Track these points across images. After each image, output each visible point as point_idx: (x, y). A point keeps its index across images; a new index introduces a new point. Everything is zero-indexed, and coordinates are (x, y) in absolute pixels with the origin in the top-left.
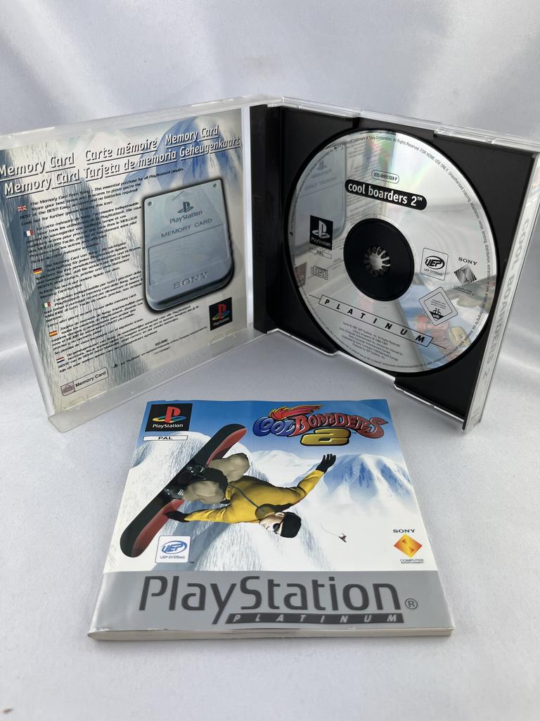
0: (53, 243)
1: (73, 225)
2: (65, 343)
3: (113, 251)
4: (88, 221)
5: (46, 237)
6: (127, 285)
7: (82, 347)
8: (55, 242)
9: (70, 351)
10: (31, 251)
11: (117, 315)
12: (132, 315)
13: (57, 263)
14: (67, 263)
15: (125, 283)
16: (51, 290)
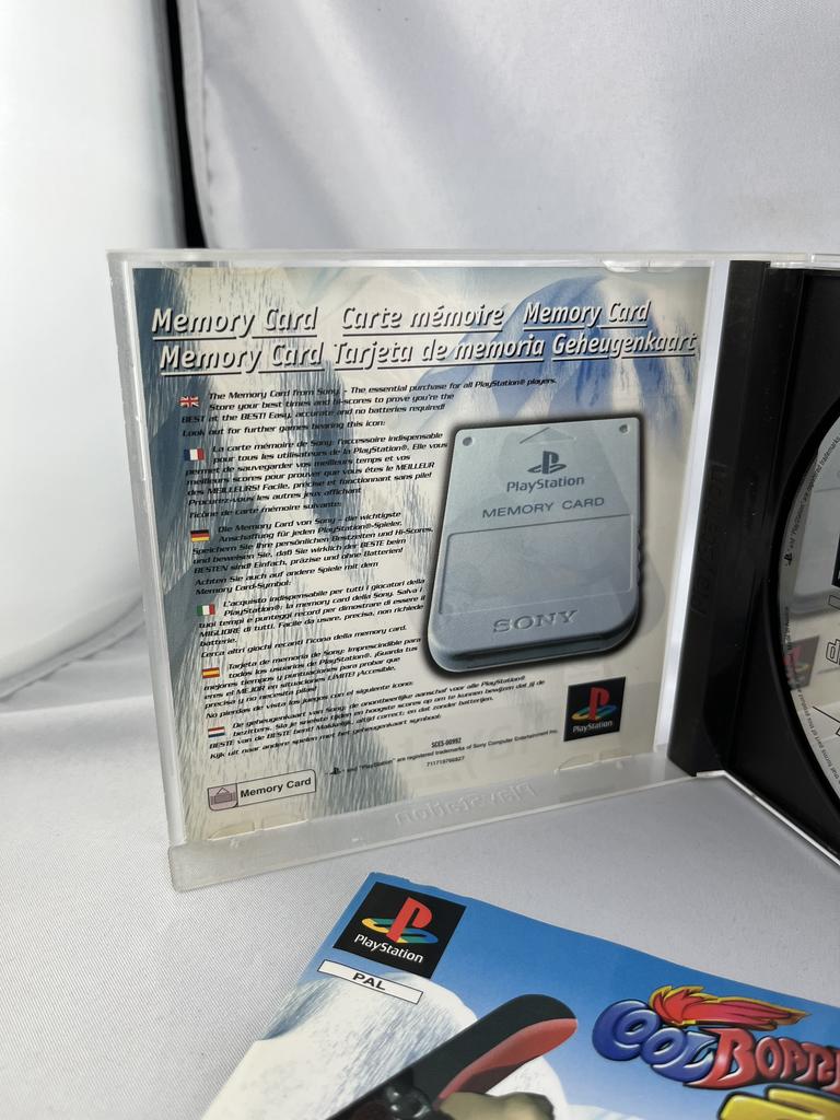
0: (242, 484)
1: (290, 455)
2: (232, 698)
3: (368, 526)
4: (325, 453)
5: (229, 469)
6: (389, 602)
7: (269, 714)
8: (247, 483)
9: (241, 718)
10: (193, 493)
11: (358, 662)
12: (389, 669)
13: (243, 528)
14: (264, 531)
15: (386, 599)
16: (223, 581)
